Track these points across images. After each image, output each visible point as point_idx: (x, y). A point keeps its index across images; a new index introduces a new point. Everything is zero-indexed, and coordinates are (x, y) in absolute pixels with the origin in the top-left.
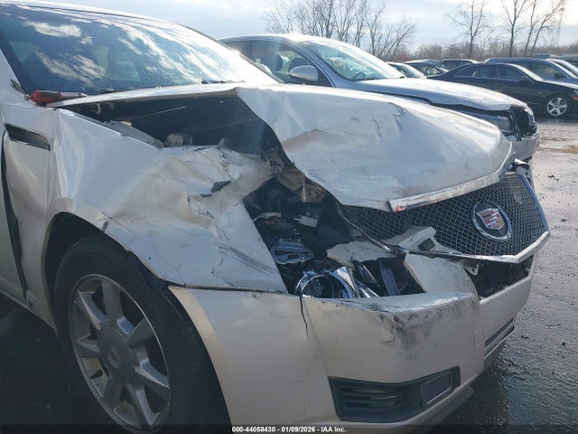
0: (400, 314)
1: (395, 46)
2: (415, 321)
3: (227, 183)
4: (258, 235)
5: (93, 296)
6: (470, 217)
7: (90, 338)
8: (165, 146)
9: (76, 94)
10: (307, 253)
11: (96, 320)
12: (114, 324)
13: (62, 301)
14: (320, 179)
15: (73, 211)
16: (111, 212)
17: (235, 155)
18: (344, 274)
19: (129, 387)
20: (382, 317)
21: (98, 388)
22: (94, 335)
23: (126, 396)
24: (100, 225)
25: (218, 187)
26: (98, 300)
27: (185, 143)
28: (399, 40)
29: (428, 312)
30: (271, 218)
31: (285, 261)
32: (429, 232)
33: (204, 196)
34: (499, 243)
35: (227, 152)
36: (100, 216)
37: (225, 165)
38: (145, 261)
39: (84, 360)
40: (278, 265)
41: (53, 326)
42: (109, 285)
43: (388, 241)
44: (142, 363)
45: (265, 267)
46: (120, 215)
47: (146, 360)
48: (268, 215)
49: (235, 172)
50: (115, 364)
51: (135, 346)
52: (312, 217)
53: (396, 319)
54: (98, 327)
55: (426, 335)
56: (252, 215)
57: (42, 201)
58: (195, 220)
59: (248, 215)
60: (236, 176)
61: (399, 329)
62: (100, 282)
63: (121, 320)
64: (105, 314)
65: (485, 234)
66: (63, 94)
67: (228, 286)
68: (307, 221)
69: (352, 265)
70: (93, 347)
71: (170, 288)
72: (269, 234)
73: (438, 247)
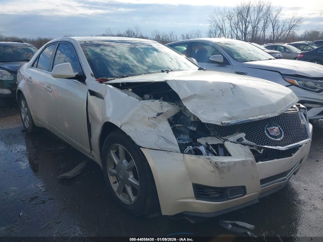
0: (218, 162)
1: (287, 33)
2: (223, 165)
3: (162, 113)
4: (172, 132)
5: (116, 152)
6: (264, 130)
7: (114, 168)
8: (143, 100)
9: (113, 78)
10: (190, 140)
11: (116, 161)
12: (122, 162)
13: (104, 155)
14: (195, 113)
15: (111, 121)
16: (123, 122)
17: (166, 103)
18: (202, 149)
19: (126, 186)
20: (210, 162)
21: (115, 187)
22: (115, 166)
23: (125, 191)
24: (119, 126)
25: (159, 114)
26: (117, 154)
27: (150, 98)
28: (290, 28)
29: (229, 163)
30: (178, 127)
31: (181, 142)
32: (243, 135)
33: (154, 118)
34: (276, 141)
35: (163, 102)
36: (120, 123)
37: (162, 107)
38: (133, 139)
39: (111, 177)
40: (179, 144)
41: (101, 165)
42: (121, 148)
43: (223, 138)
44: (130, 177)
45: (174, 144)
46: (126, 123)
47: (132, 176)
48: (177, 125)
49: (165, 110)
50: (121, 177)
51: (128, 170)
52: (194, 127)
53: (216, 163)
54: (117, 163)
55: (228, 171)
56: (171, 125)
57: (100, 117)
58: (150, 126)
59: (169, 125)
60: (165, 111)
61: (217, 167)
62: (118, 147)
63: (125, 161)
64: (119, 159)
65: (269, 137)
66: (109, 79)
67: (159, 149)
68: (192, 128)
69: (206, 145)
70: (114, 171)
71: (141, 148)
72: (176, 132)
73: (245, 141)
